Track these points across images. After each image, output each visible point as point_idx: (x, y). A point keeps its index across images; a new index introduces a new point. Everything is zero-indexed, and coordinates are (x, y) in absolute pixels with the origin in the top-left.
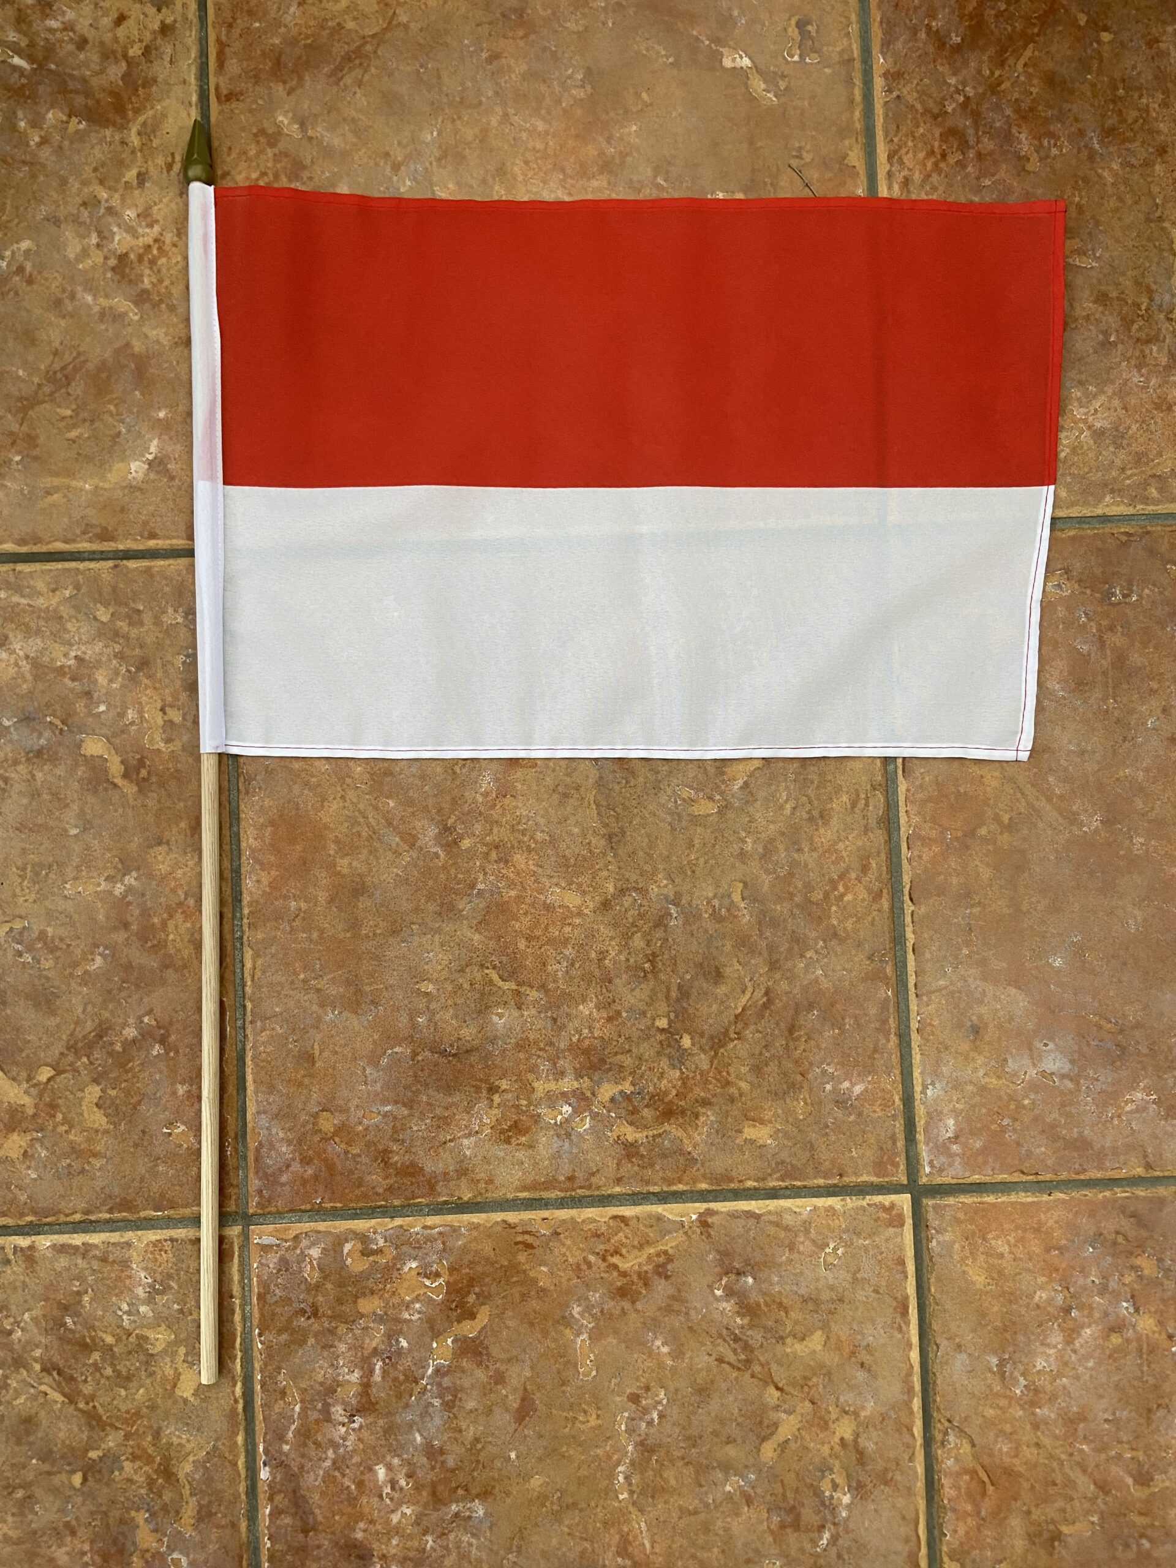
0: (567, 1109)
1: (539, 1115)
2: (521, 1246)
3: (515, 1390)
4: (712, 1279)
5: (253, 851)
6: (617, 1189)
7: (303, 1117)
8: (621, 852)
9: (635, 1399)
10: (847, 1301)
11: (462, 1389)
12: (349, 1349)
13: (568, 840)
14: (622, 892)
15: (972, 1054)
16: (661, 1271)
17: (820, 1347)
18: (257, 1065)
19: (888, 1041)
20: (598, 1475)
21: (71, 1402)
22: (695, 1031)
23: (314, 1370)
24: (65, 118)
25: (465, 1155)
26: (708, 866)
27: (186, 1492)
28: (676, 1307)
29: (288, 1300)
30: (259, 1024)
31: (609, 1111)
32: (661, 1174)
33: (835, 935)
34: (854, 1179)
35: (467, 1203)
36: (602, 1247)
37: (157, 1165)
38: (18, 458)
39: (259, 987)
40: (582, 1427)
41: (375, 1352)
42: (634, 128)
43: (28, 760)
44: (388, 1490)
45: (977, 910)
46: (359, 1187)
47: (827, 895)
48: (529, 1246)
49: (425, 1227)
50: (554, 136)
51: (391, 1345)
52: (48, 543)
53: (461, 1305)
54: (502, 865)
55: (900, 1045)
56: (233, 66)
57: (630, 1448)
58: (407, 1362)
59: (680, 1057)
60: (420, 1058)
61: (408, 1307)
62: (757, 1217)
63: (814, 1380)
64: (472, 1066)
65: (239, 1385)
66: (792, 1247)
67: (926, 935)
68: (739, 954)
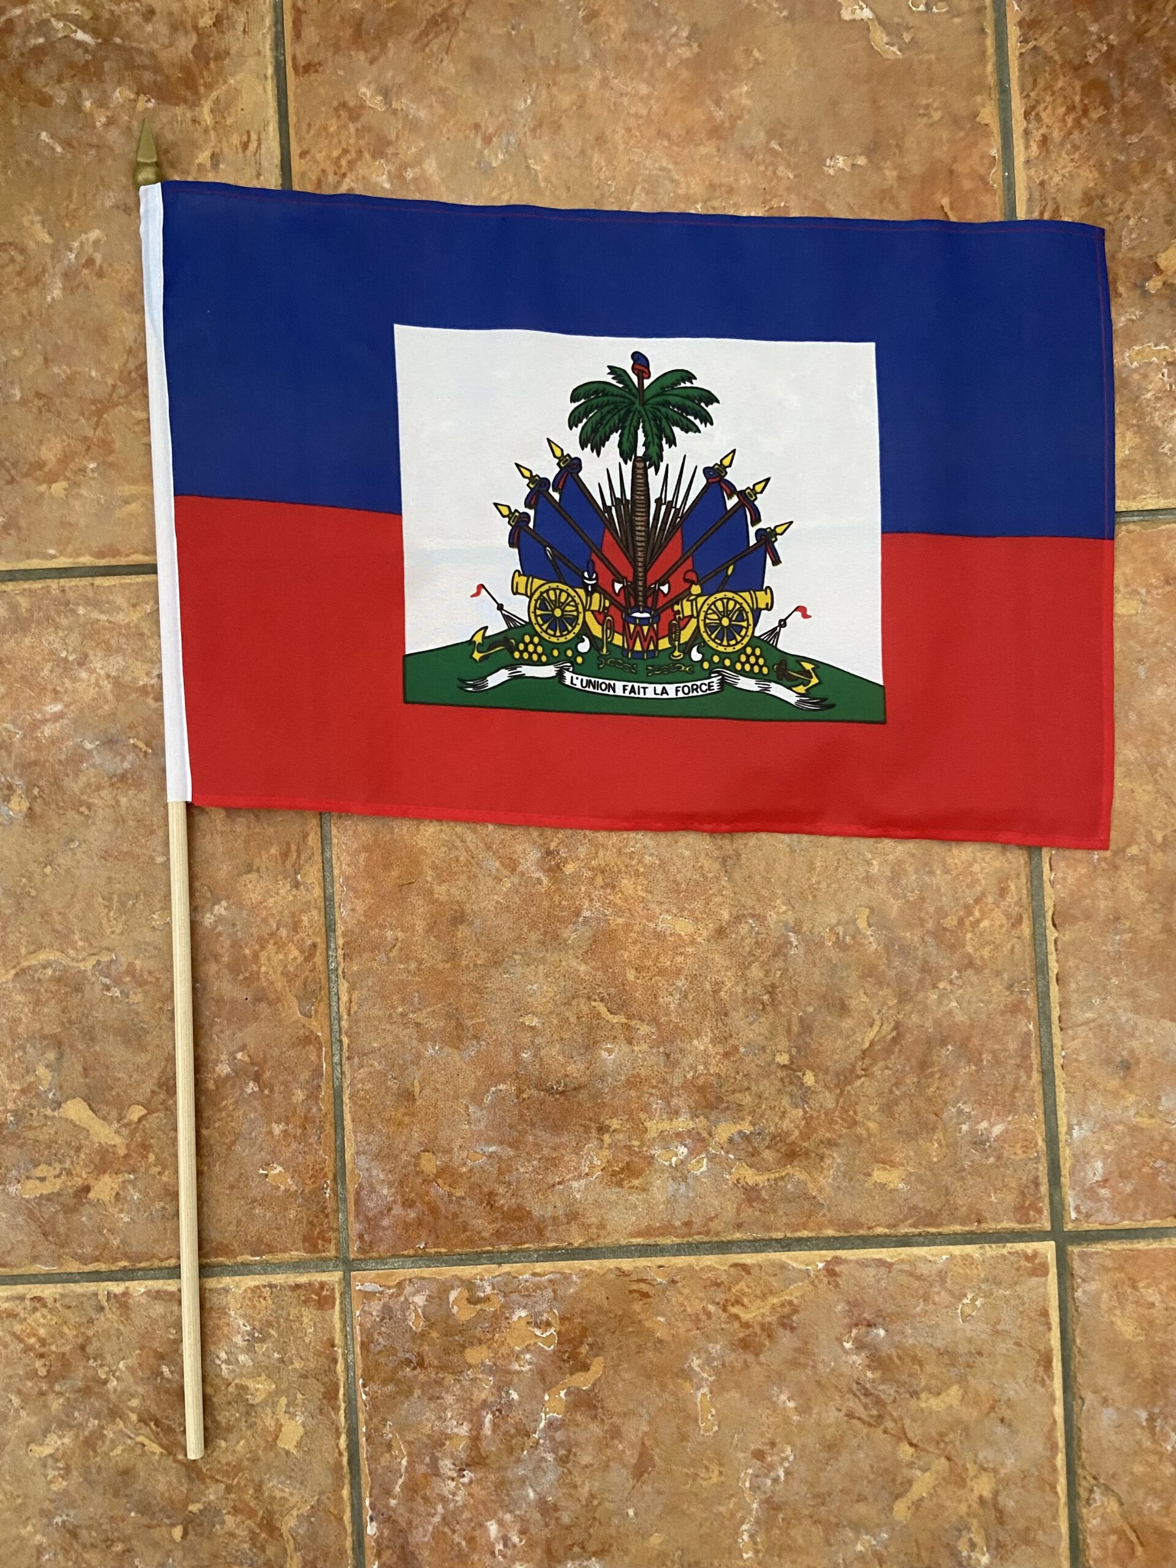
0: (683, 1150)
1: (652, 1157)
2: (636, 1295)
3: (632, 1446)
4: (839, 1330)
5: (347, 878)
6: (738, 1236)
7: (404, 1157)
8: (737, 876)
9: (759, 1455)
10: (985, 1353)
11: (577, 1444)
12: (458, 1401)
13: (679, 863)
14: (738, 919)
15: (1122, 1092)
16: (785, 1323)
17: (956, 1403)
18: (355, 1104)
19: (1030, 1078)
20: (721, 1534)
21: (170, 1453)
22: (819, 1068)
23: (420, 1423)
24: (132, 96)
25: (575, 1199)
26: (831, 890)
27: (290, 1547)
28: (802, 1361)
29: (391, 1350)
30: (356, 1060)
31: (727, 1153)
32: (784, 1220)
33: (971, 964)
34: (993, 1226)
35: (578, 1248)
36: (723, 1296)
37: (254, 1208)
38: (92, 465)
39: (357, 1021)
40: (705, 1484)
41: (485, 1404)
42: (745, 88)
43: (112, 785)
44: (500, 1547)
45: (1127, 936)
46: (465, 1231)
47: (961, 922)
48: (645, 1295)
49: (534, 1274)
50: (658, 99)
51: (501, 1397)
52: (127, 555)
53: (574, 1356)
54: (608, 891)
55: (1043, 1081)
56: (311, 34)
57: (755, 1506)
58: (516, 1416)
59: (804, 1096)
60: (525, 1096)
61: (518, 1358)
62: (889, 1266)
63: (951, 1436)
64: (580, 1104)
65: (343, 1438)
66: (926, 1298)
67: (1071, 963)
68: (867, 986)
